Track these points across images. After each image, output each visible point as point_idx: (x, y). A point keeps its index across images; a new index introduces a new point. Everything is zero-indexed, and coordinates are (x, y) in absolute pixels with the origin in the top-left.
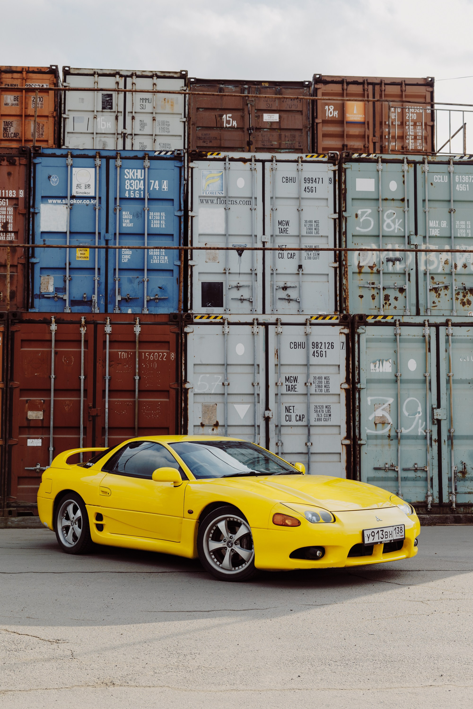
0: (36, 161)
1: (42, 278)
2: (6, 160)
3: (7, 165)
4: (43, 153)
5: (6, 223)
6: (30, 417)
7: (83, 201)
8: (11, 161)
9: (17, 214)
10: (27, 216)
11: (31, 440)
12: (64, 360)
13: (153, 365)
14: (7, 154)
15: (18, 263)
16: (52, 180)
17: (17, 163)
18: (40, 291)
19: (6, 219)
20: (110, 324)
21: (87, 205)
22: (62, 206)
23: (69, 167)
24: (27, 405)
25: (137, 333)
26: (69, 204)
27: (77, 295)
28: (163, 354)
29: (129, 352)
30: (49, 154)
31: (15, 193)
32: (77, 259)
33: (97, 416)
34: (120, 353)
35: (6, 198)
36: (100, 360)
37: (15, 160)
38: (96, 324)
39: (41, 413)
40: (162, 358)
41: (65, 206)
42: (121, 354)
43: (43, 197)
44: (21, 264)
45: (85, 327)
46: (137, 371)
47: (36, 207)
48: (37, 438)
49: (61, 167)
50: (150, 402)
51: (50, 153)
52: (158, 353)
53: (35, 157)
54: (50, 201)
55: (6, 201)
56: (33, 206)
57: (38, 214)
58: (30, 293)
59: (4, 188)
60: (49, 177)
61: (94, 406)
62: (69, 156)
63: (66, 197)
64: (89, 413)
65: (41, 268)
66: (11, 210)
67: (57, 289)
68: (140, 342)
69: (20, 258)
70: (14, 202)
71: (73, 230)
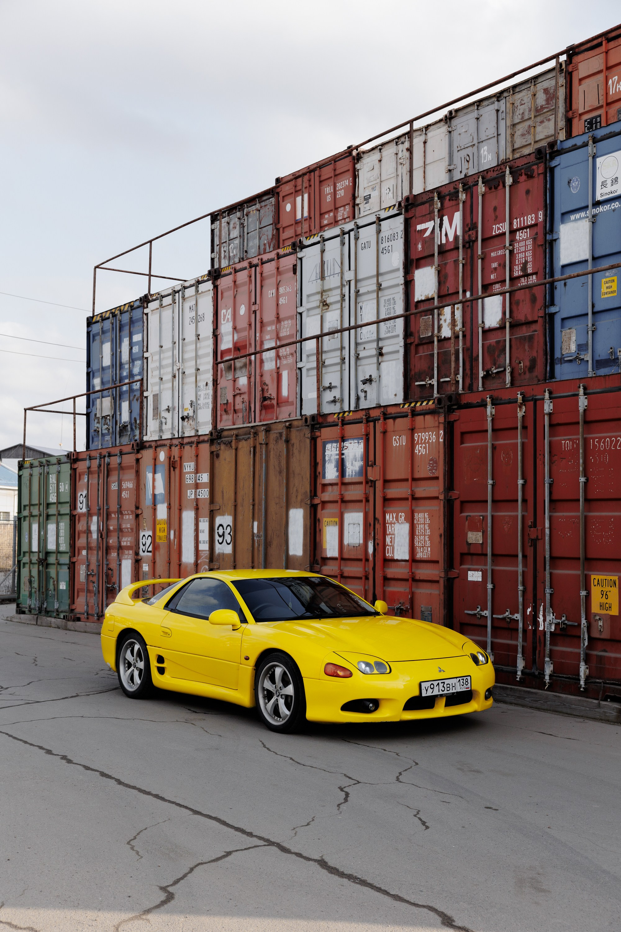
0: (553, 164)
1: (563, 334)
2: (523, 174)
3: (525, 181)
4: (562, 149)
5: (526, 262)
6: (470, 541)
7: (610, 207)
8: (529, 173)
9: (536, 246)
10: (544, 248)
11: (472, 572)
12: (503, 456)
13: (603, 459)
14: (525, 164)
15: (538, 317)
16: (572, 186)
17: (535, 174)
18: (561, 353)
19: (525, 257)
20: (550, 398)
21: (614, 210)
22: (584, 220)
23: (590, 159)
24: (467, 523)
25: (581, 409)
26: (590, 217)
27: (603, 353)
28: (616, 439)
29: (574, 439)
30: (569, 148)
31: (533, 218)
32: (602, 297)
33: (537, 539)
34: (563, 442)
35: (526, 228)
36: (540, 454)
37: (533, 170)
38: (535, 401)
39: (480, 534)
40: (615, 446)
41: (587, 219)
42: (565, 443)
43: (563, 214)
44: (541, 317)
45: (524, 407)
46: (581, 469)
47: (555, 230)
48: (477, 570)
49: (583, 161)
50: (601, 517)
51: (571, 146)
52: (610, 437)
53: (552, 158)
54: (572, 217)
55: (527, 232)
56: (552, 231)
57: (557, 241)
58: (548, 357)
59: (523, 215)
60: (569, 183)
61: (534, 525)
62: (591, 142)
63: (586, 207)
64: (529, 534)
65: (563, 320)
66: (530, 242)
67: (581, 347)
68: (586, 422)
69: (541, 309)
70: (535, 230)
71: (597, 255)
